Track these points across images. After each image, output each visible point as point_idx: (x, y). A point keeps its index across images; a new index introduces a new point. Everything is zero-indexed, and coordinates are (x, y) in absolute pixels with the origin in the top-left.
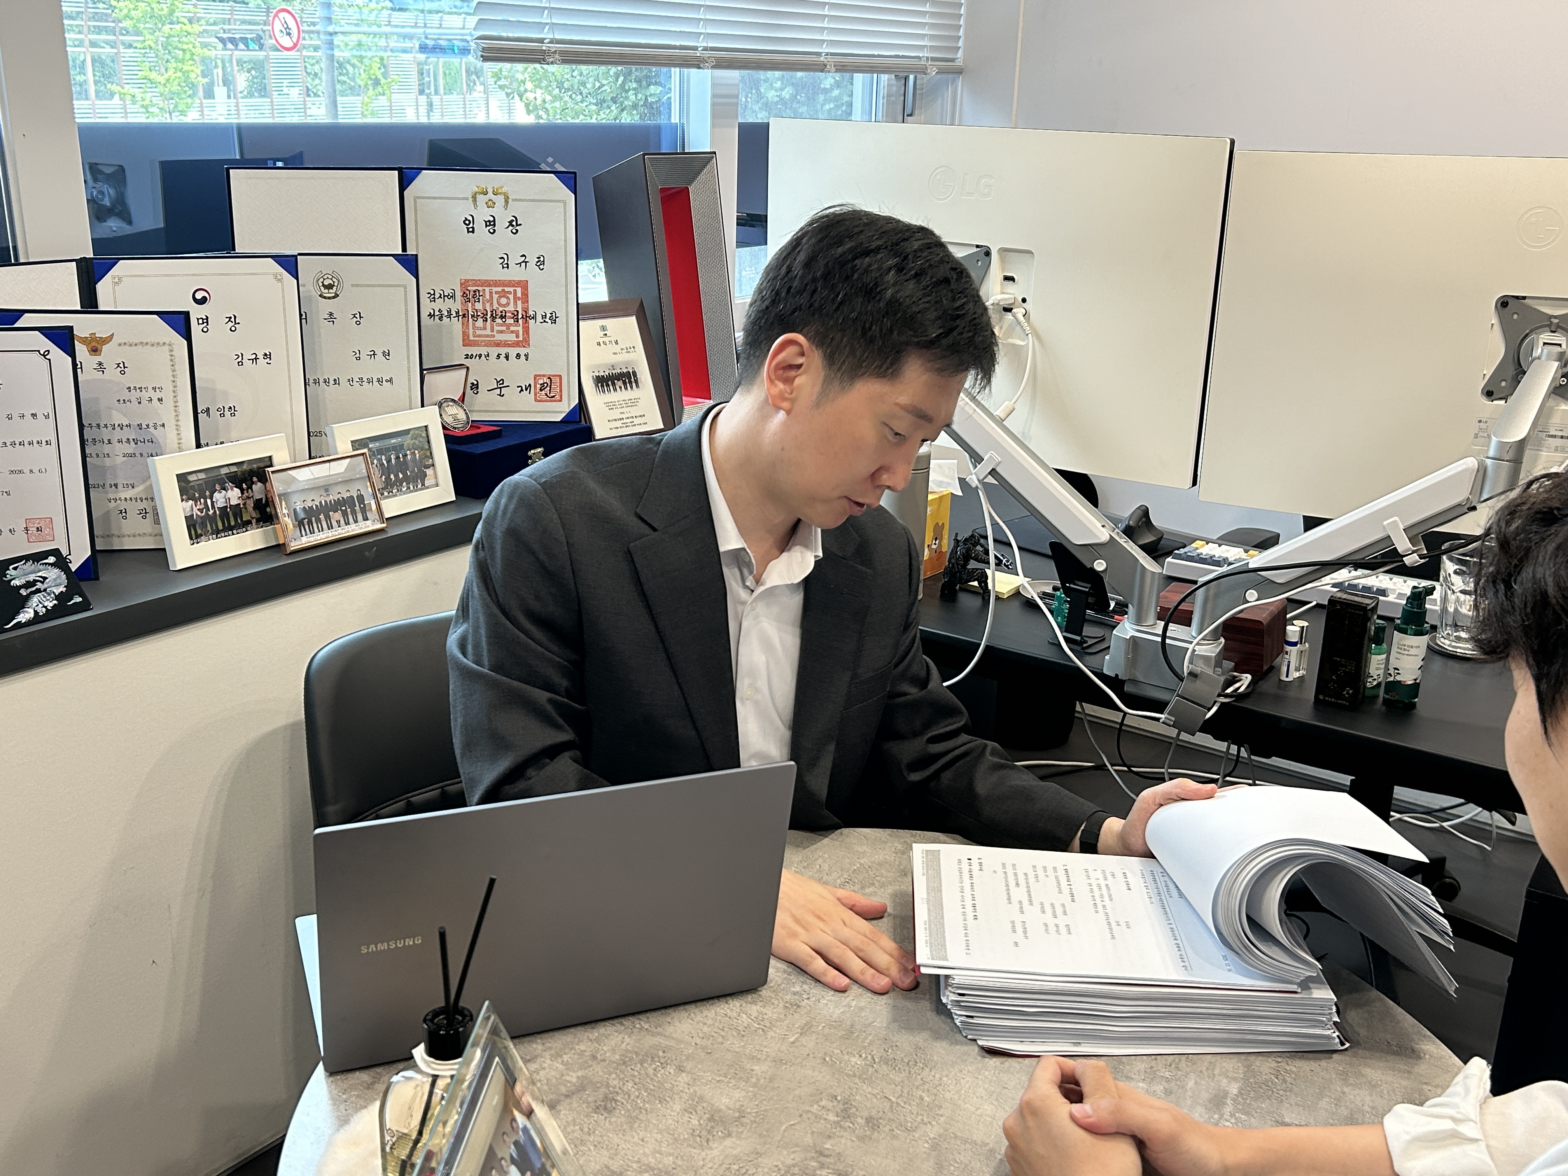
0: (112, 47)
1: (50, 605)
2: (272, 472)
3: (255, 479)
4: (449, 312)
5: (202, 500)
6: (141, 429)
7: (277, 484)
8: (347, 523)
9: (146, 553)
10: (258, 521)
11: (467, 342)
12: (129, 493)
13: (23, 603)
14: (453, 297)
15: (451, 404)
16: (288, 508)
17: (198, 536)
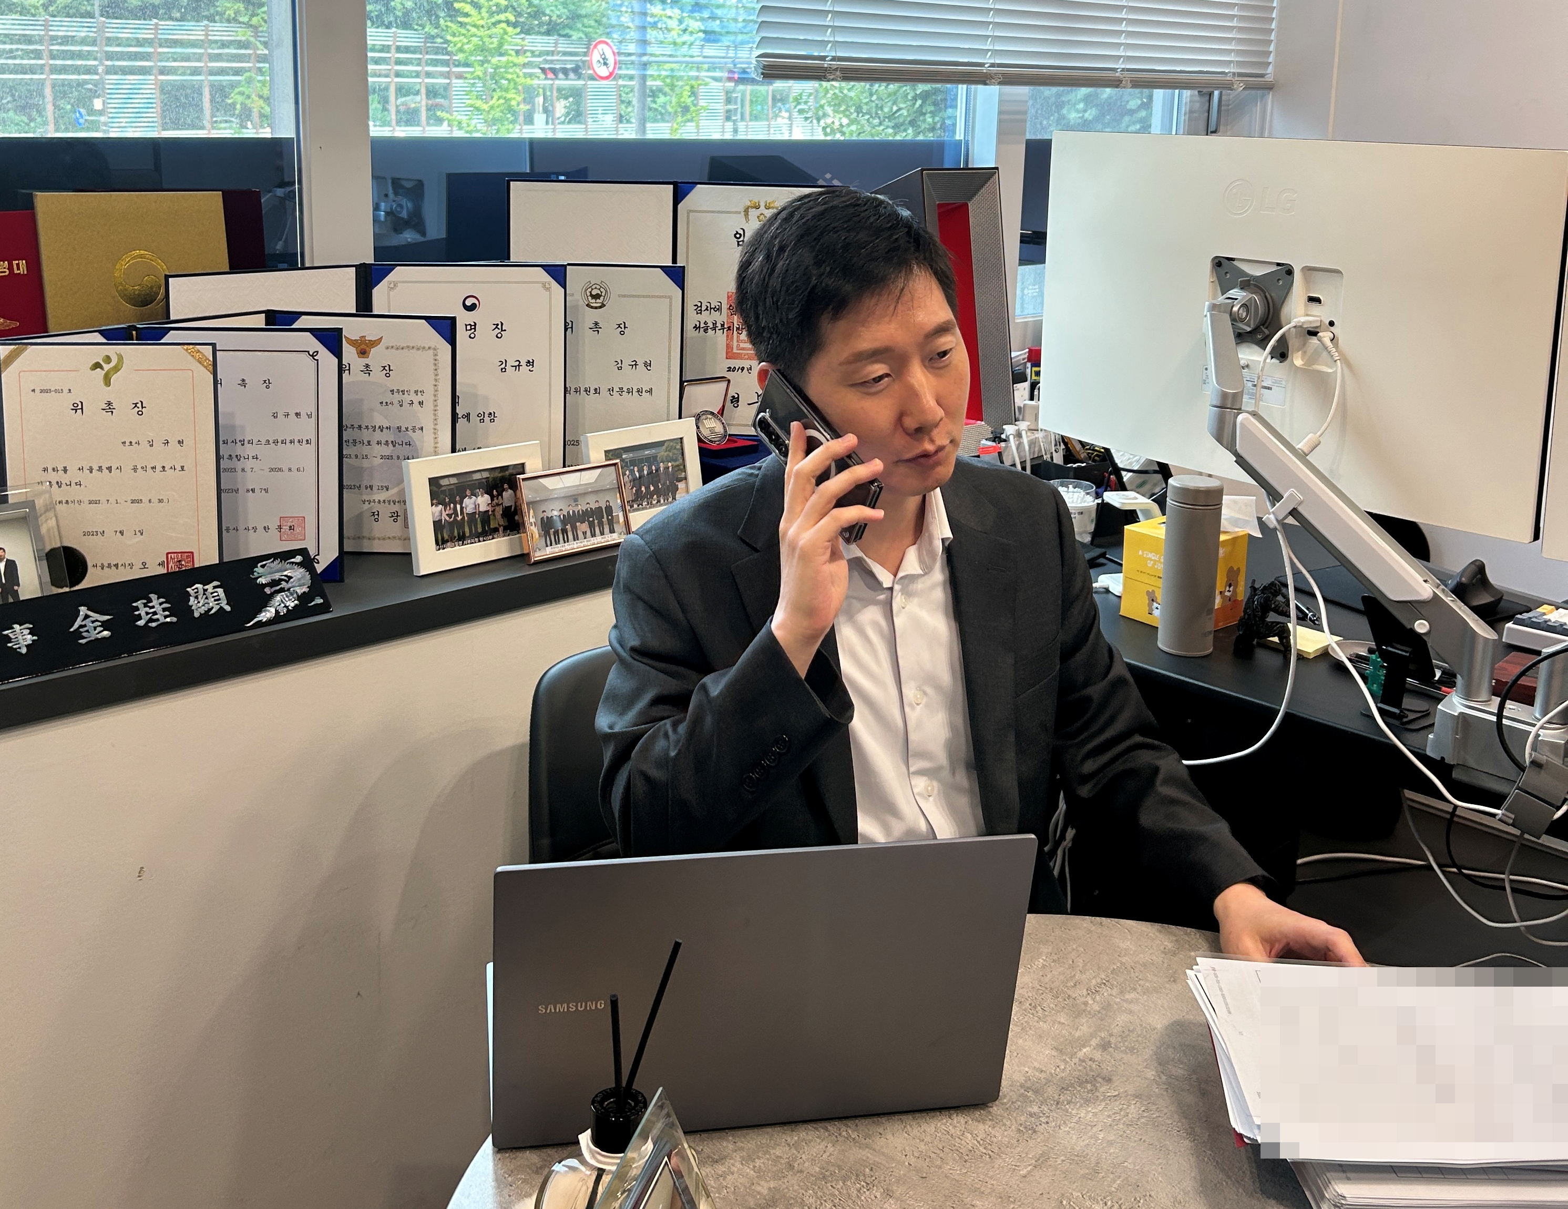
0: (445, 78)
1: (291, 604)
2: (523, 480)
3: (506, 486)
4: (715, 324)
5: (452, 505)
6: (400, 431)
7: (527, 492)
8: (593, 535)
9: (393, 556)
10: (505, 529)
11: (730, 355)
12: (383, 496)
13: (265, 601)
14: (719, 309)
15: (710, 416)
16: (535, 516)
17: (444, 542)
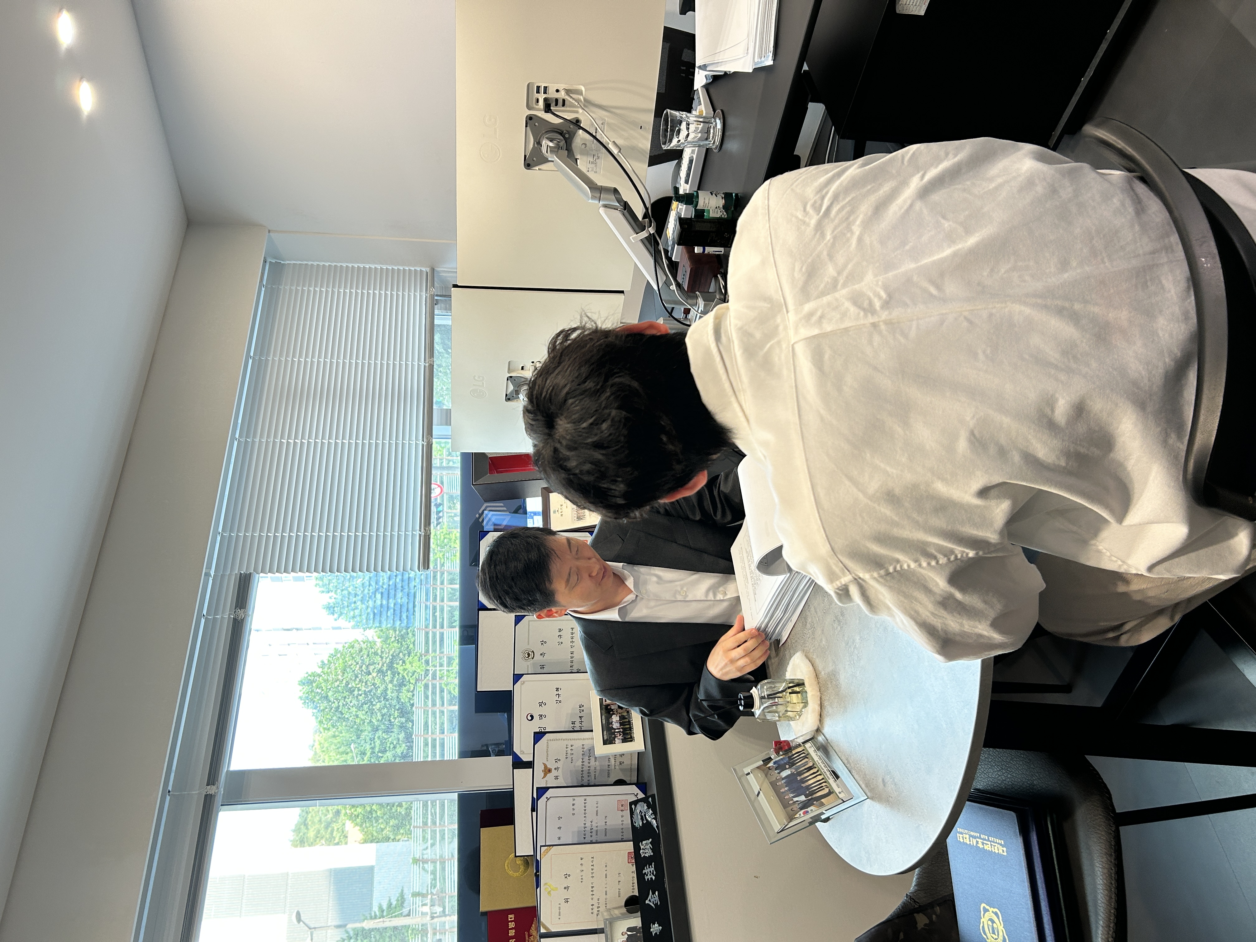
0: (444, 573)
1: (651, 812)
3: (609, 707)
5: (616, 734)
6: (584, 755)
9: (638, 759)
12: (612, 761)
13: (649, 823)
